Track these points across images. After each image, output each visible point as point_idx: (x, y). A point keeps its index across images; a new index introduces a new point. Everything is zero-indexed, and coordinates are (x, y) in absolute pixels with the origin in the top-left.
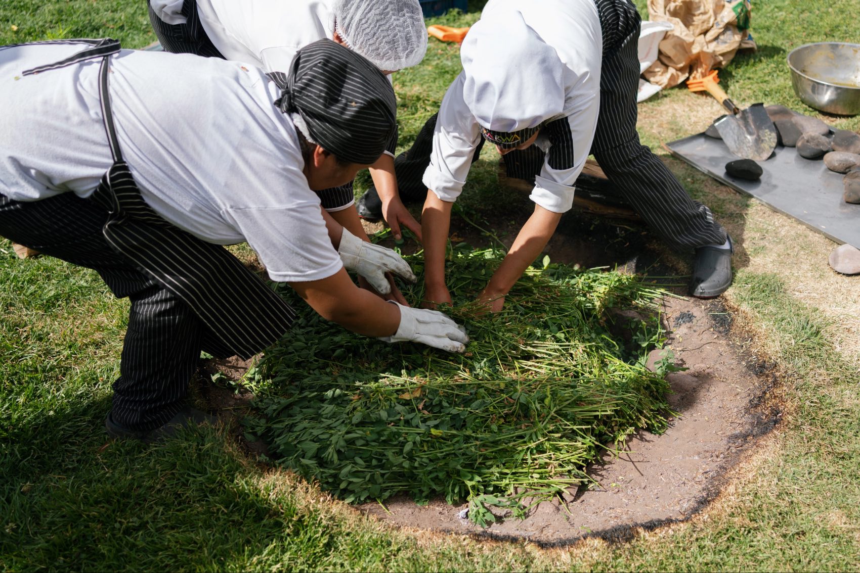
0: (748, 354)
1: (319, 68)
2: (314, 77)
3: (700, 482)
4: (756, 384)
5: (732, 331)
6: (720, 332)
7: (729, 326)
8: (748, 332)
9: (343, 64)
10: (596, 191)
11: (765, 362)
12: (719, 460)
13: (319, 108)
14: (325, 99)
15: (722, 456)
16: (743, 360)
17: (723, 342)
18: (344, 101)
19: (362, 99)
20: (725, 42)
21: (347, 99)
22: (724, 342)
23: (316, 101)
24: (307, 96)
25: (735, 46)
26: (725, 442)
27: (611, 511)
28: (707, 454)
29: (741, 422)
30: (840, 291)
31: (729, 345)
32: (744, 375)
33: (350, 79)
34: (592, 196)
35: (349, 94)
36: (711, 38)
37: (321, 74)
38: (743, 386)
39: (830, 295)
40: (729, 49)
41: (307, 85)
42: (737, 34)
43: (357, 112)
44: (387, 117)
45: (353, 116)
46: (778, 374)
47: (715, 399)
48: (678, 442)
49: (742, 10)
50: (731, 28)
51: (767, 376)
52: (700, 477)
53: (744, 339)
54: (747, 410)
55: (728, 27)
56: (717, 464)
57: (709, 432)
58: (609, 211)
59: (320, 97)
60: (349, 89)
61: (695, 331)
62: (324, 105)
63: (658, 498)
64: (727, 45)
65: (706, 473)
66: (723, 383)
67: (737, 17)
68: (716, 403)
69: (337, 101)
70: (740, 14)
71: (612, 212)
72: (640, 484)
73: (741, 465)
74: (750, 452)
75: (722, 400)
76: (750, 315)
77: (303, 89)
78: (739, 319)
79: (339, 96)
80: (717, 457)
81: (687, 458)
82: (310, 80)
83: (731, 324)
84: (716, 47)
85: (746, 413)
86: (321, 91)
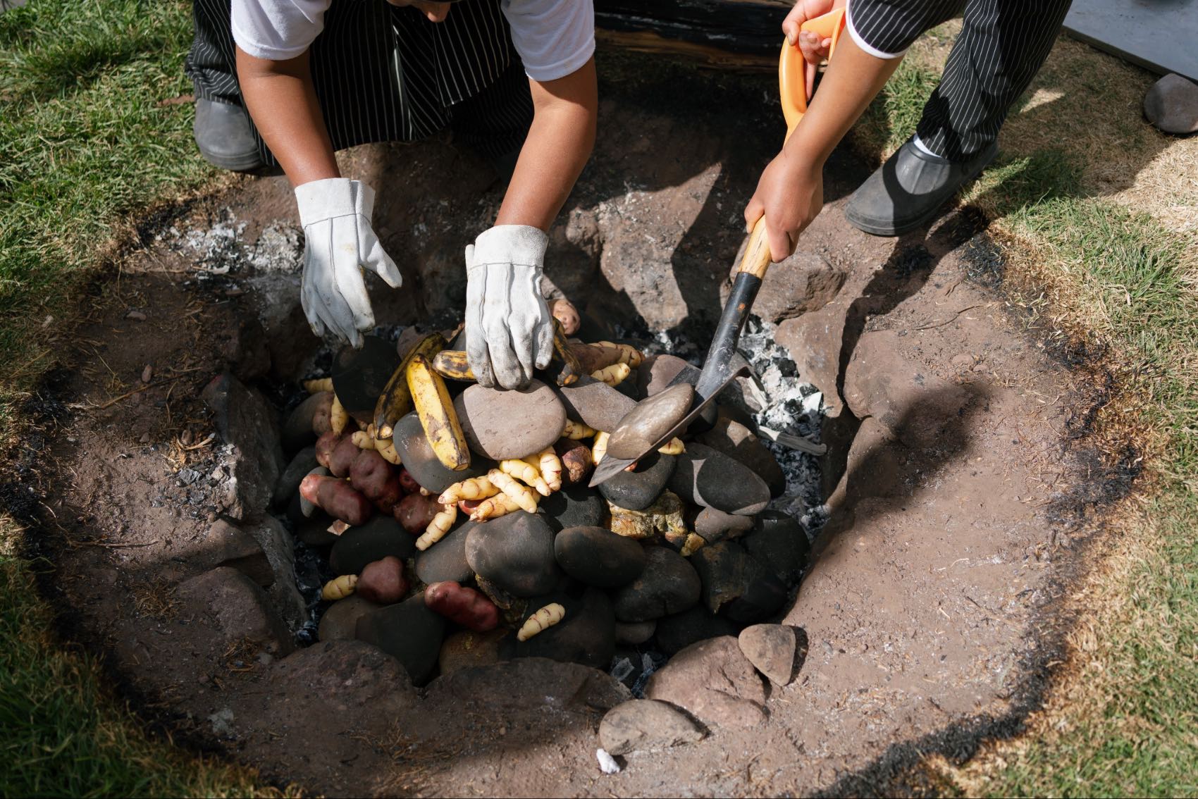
0: (1044, 325)
3: (1016, 617)
4: (1072, 386)
5: (1007, 281)
6: (985, 285)
7: (999, 271)
8: (1037, 279)
10: (718, 28)
11: (1083, 344)
12: (1042, 564)
15: (1045, 555)
16: (1038, 337)
17: (993, 305)
22: (997, 304)
26: (1040, 521)
27: (863, 696)
28: (1017, 552)
29: (1060, 470)
30: (1174, 169)
31: (1005, 309)
32: (1044, 369)
34: (711, 37)
38: (1047, 392)
39: (1159, 180)
46: (1113, 368)
47: (1002, 427)
48: (954, 523)
51: (1093, 372)
52: (1013, 606)
53: (1031, 295)
54: (1066, 444)
56: (1040, 574)
57: (1005, 497)
58: (745, 62)
61: (938, 286)
63: (943, 658)
65: (1023, 594)
66: (1010, 391)
68: (1006, 434)
71: (750, 63)
72: (903, 628)
73: (1091, 579)
74: (1100, 548)
75: (1016, 427)
76: (1035, 245)
78: (1018, 257)
80: (1038, 558)
81: (980, 563)
83: (1002, 270)
85: (1065, 450)
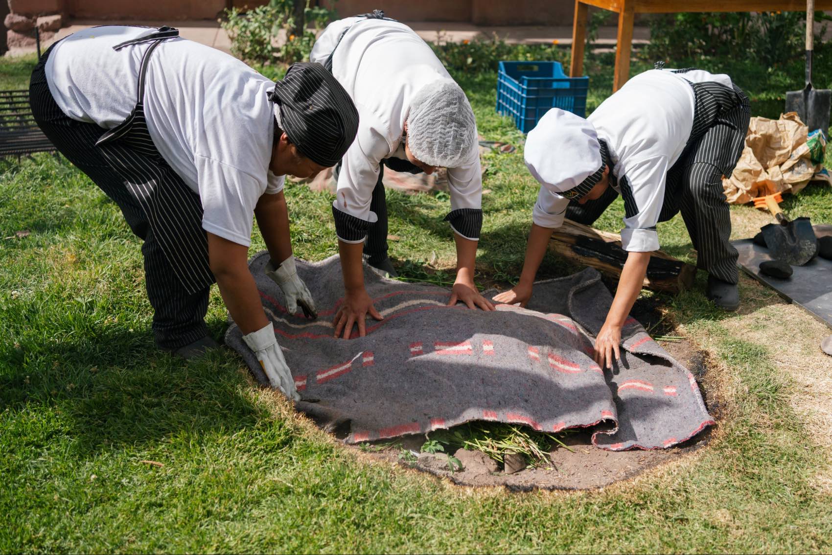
1: (301, 73)
2: (295, 78)
9: (319, 78)
13: (290, 100)
14: (296, 95)
18: (310, 102)
19: (323, 105)
20: (800, 173)
21: (313, 101)
23: (289, 94)
24: (285, 89)
25: (808, 177)
33: (321, 90)
35: (316, 99)
36: (787, 168)
37: (301, 78)
40: (802, 180)
41: (288, 82)
42: (811, 167)
43: (316, 112)
44: (340, 128)
45: (312, 114)
49: (816, 145)
50: (806, 161)
55: (802, 159)
59: (293, 92)
60: (317, 96)
62: (294, 99)
64: (801, 176)
67: (811, 151)
69: (306, 101)
70: (814, 148)
77: (284, 83)
79: (308, 98)
82: (291, 79)
84: (790, 176)
86: (295, 88)
